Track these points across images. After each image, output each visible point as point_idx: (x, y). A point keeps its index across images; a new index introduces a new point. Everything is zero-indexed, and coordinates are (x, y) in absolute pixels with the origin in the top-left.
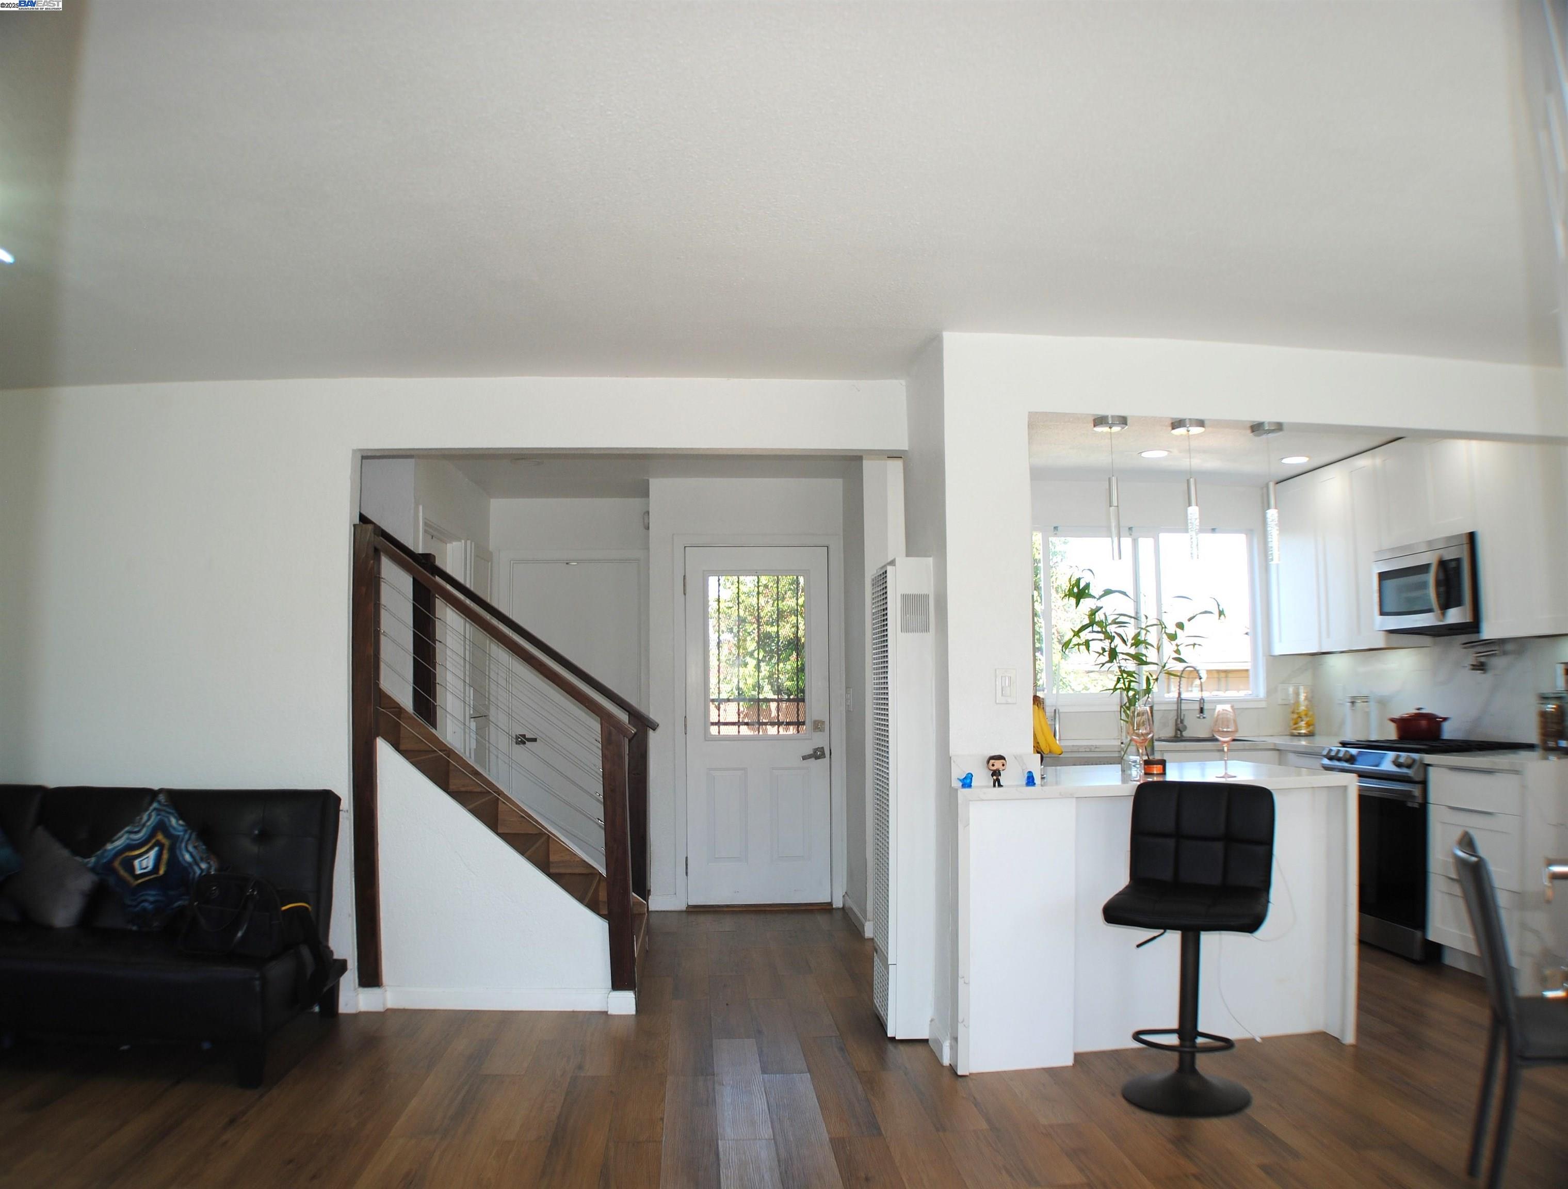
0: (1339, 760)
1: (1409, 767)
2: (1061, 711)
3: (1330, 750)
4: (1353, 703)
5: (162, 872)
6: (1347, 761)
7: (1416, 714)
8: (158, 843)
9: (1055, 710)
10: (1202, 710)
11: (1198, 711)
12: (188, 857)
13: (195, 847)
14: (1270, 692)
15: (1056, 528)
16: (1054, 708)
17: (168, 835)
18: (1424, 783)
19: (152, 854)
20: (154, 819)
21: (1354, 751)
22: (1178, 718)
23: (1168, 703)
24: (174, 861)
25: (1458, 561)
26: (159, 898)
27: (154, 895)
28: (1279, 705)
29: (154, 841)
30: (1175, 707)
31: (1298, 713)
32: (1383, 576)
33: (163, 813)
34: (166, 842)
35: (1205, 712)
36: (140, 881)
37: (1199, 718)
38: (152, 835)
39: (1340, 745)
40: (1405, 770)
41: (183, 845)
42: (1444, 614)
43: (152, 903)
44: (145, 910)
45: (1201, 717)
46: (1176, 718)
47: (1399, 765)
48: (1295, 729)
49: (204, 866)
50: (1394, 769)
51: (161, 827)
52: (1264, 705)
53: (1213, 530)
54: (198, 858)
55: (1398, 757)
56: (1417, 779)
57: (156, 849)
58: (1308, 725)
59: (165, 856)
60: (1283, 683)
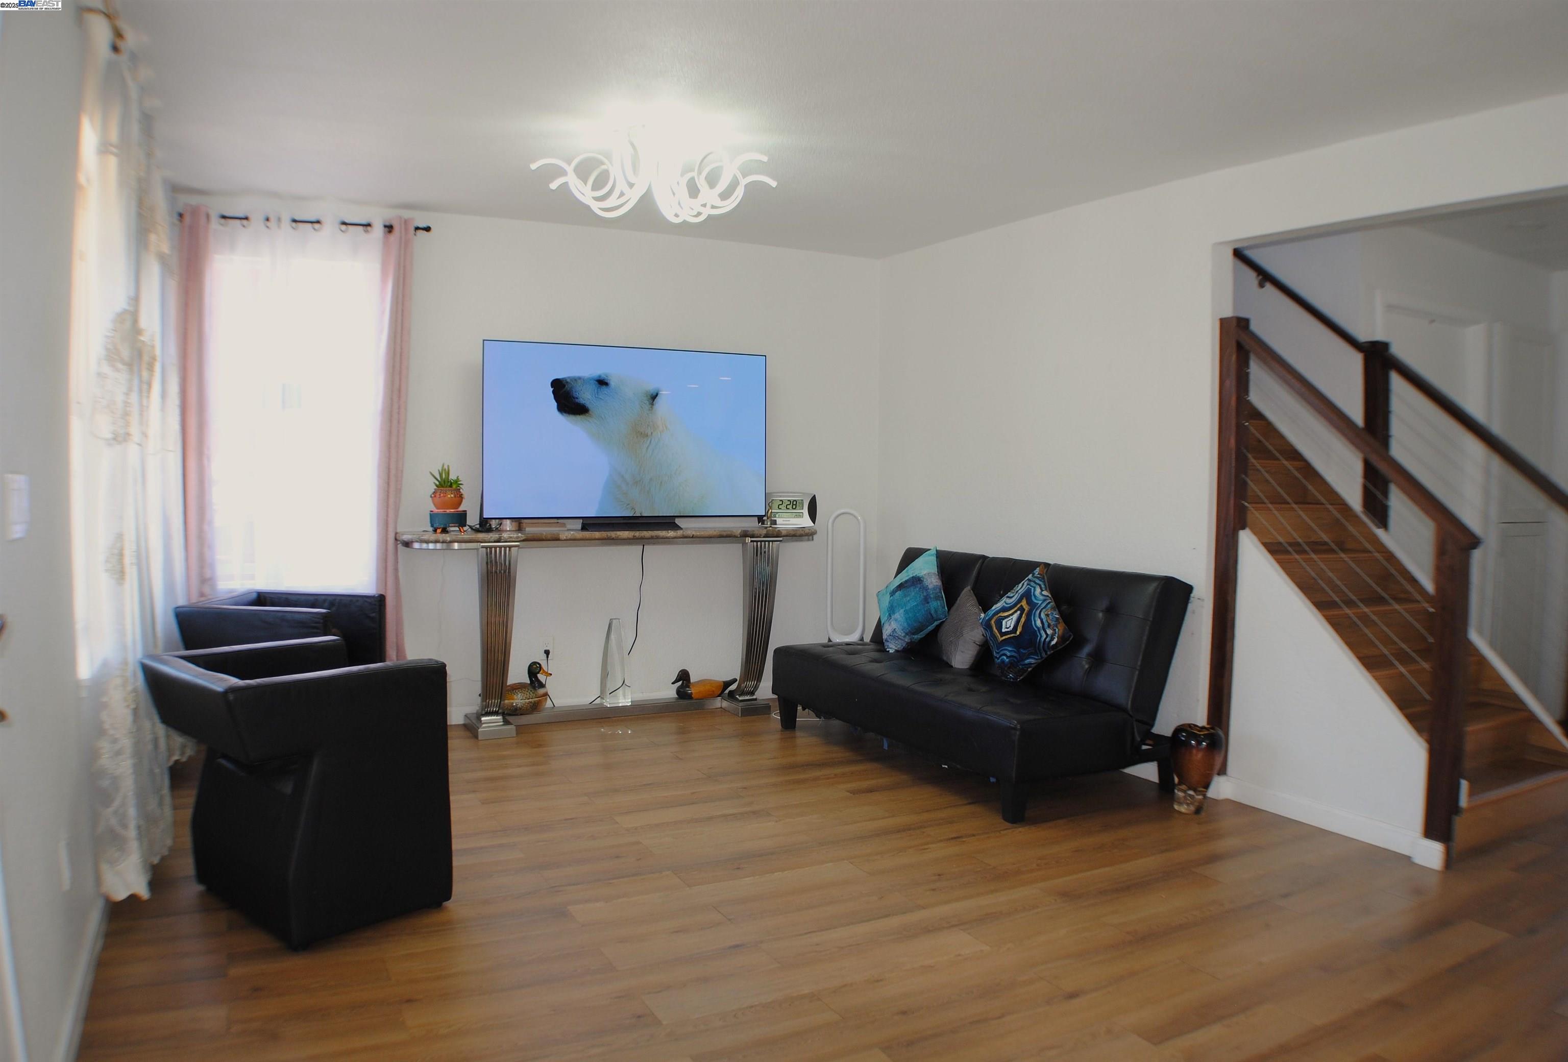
5: (1018, 633)
8: (1022, 609)
12: (1039, 623)
13: (1047, 615)
17: (1030, 602)
19: (1015, 617)
20: (1025, 587)
24: (1028, 625)
26: (1013, 654)
27: (1010, 651)
29: (1019, 606)
33: (1032, 584)
34: (1026, 608)
36: (1004, 638)
38: (1020, 601)
41: (1038, 612)
43: (1008, 657)
44: (1003, 661)
49: (1049, 632)
51: (1027, 595)
54: (1046, 625)
57: (1019, 612)
59: (1023, 620)
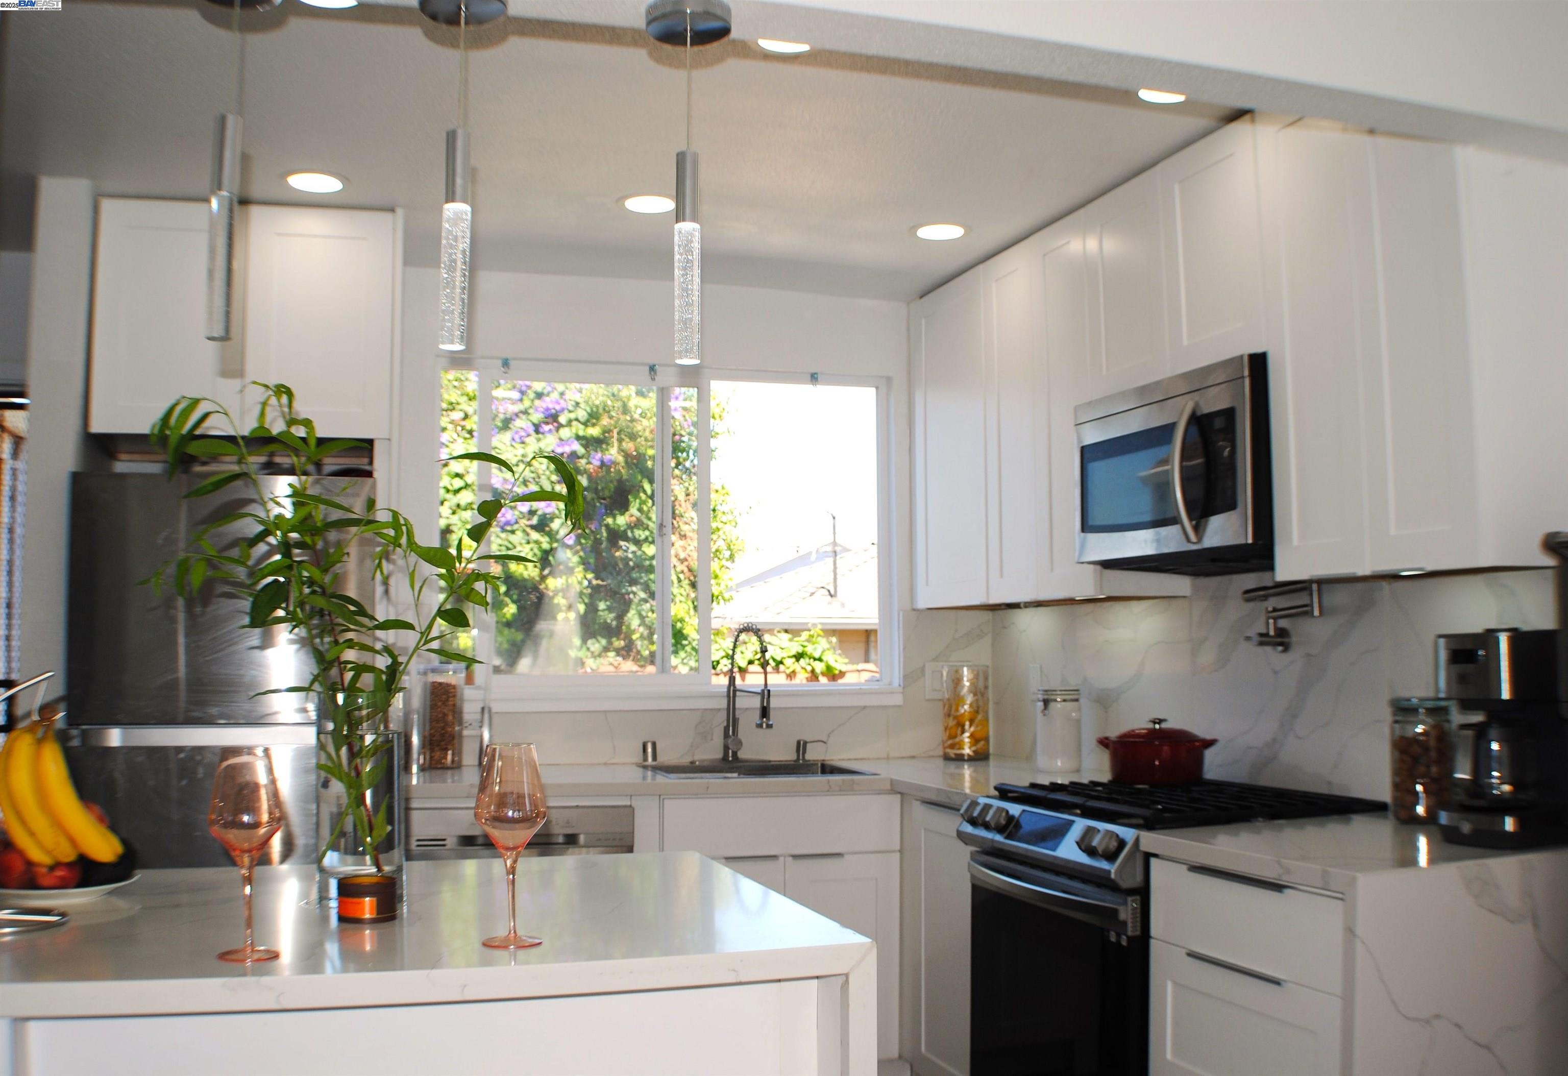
0: (987, 826)
1: (1111, 857)
2: (494, 710)
3: (974, 804)
4: (1046, 702)
6: (1000, 830)
7: (1152, 732)
9: (483, 709)
10: (765, 712)
11: (758, 713)
14: (911, 677)
15: (506, 363)
16: (482, 706)
18: (1143, 893)
21: (1015, 809)
22: (728, 726)
23: (712, 696)
25: (1229, 414)
28: (928, 700)
30: (724, 703)
31: (956, 718)
32: (1089, 454)
35: (772, 714)
37: (760, 726)
39: (996, 793)
40: (1104, 865)
42: (1199, 529)
45: (764, 725)
46: (725, 724)
47: (1091, 852)
48: (952, 746)
50: (1082, 858)
52: (898, 700)
53: (814, 378)
55: (1089, 832)
56: (1126, 884)
58: (975, 739)
60: (935, 660)
